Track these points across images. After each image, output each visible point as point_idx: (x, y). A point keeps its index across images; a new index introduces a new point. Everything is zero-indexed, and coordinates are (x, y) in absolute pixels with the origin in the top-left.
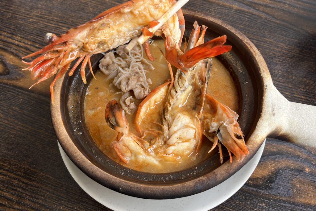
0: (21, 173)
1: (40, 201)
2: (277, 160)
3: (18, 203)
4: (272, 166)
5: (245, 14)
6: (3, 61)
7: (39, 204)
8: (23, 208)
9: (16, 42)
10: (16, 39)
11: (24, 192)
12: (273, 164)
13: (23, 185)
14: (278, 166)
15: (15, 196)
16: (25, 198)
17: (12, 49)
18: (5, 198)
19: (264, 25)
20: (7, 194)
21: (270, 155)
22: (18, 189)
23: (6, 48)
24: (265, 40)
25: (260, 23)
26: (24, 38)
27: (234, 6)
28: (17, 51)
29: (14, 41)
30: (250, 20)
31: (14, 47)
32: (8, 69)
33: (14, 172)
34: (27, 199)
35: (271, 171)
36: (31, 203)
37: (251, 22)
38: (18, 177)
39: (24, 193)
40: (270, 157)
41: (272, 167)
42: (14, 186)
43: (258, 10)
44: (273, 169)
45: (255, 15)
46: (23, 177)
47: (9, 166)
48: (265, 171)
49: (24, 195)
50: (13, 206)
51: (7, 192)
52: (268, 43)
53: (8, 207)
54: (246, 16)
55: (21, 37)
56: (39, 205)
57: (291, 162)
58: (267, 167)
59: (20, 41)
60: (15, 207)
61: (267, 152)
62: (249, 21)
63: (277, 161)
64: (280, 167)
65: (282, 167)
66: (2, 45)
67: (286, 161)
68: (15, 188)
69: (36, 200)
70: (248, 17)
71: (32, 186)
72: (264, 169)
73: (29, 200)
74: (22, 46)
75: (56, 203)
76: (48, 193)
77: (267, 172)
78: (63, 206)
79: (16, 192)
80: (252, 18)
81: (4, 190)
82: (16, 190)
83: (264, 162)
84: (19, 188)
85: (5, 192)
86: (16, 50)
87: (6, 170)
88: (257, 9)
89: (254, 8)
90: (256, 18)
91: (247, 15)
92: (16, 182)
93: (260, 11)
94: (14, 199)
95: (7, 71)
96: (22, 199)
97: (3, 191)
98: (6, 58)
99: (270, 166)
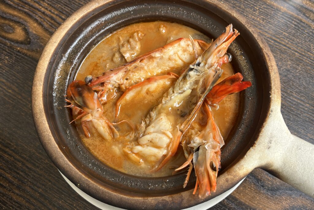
0: (26, 156)
1: (40, 190)
2: (293, 196)
3: (18, 188)
4: (287, 202)
5: (293, 20)
6: (26, 28)
7: (39, 193)
8: (23, 195)
9: (43, 9)
10: (43, 6)
11: (26, 177)
12: (289, 201)
13: (27, 170)
14: (293, 203)
15: (16, 180)
16: (26, 184)
17: (37, 16)
18: (7, 180)
19: (311, 37)
20: (9, 175)
21: (287, 190)
22: (21, 173)
23: (31, 13)
24: (309, 54)
25: (307, 33)
26: (51, 5)
27: (282, 7)
28: (42, 20)
29: (41, 7)
30: (297, 28)
31: (39, 14)
32: (30, 39)
33: (19, 154)
34: (28, 185)
35: (285, 208)
36: (31, 190)
37: (298, 31)
38: (22, 160)
39: (26, 179)
40: (287, 191)
41: (287, 204)
42: (18, 169)
43: (308, 17)
44: (287, 206)
45: (304, 23)
46: (27, 161)
47: (15, 146)
48: (279, 206)
49: (26, 180)
50: (13, 190)
51: (10, 174)
52: (311, 59)
53: (8, 189)
54: (293, 22)
55: (48, 4)
56: (38, 195)
57: (308, 202)
58: (281, 202)
59: (46, 9)
60: (15, 191)
61: (285, 185)
62: (295, 28)
63: (293, 198)
64: (296, 205)
65: (297, 206)
66: (28, 9)
67: (303, 200)
68: (18, 172)
69: (37, 188)
70: (295, 23)
71: (35, 172)
72: (278, 204)
73: (30, 187)
74: (47, 14)
75: (56, 196)
76: (49, 184)
77: (281, 208)
78: (63, 201)
79: (18, 176)
80: (300, 26)
81: (7, 171)
82: (18, 174)
83: (279, 196)
84: (22, 171)
85: (7, 173)
86: (41, 17)
87: (12, 150)
88: (306, 16)
89: (304, 14)
90: (304, 27)
91: (295, 21)
92: (20, 165)
93: (310, 19)
94: (15, 183)
95: (28, 40)
96: (24, 184)
97: (5, 172)
98: (29, 25)
99: (284, 202)
